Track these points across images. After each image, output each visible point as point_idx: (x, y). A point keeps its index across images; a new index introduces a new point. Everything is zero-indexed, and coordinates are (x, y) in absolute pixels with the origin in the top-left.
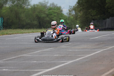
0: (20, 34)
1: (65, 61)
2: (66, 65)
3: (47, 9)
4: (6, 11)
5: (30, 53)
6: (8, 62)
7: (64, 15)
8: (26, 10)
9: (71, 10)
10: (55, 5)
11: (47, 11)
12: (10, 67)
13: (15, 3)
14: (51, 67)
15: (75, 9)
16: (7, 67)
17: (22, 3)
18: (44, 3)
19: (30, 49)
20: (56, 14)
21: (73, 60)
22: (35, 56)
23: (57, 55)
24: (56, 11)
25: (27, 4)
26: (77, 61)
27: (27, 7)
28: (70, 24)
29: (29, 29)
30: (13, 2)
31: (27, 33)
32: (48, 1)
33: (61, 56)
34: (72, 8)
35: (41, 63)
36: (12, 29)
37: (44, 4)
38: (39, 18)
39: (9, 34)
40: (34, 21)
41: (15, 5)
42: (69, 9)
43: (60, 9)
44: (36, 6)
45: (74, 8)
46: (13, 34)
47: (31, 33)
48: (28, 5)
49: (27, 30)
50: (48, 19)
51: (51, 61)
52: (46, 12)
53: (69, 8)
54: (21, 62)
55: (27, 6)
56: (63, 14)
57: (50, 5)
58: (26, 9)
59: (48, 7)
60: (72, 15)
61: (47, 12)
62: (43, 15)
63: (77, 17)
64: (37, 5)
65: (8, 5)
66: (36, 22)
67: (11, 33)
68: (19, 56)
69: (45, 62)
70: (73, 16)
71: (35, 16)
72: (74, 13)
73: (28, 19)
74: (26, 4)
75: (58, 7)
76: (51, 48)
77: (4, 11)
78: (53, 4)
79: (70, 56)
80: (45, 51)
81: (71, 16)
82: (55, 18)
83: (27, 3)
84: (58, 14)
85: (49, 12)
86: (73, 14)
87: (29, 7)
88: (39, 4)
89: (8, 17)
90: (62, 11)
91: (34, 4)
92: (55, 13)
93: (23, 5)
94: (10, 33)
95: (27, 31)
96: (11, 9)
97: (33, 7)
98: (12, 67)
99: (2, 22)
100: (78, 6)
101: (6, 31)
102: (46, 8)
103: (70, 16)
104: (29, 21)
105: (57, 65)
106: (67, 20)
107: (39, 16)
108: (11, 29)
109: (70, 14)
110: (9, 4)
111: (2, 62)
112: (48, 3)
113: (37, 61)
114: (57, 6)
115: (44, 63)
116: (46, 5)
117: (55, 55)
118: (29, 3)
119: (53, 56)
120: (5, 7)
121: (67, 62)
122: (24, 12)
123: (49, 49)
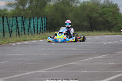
3: (100, 8)
4: (50, 9)
5: (80, 61)
6: (53, 72)
8: (74, 9)
10: (110, 1)
17: (70, 0)
19: (79, 56)
20: (111, 14)
22: (85, 64)
23: (113, 64)
24: (111, 10)
25: (76, 1)
33: (117, 64)
38: (90, 18)
40: (84, 21)
41: (60, 2)
43: (116, 7)
44: (86, 4)
48: (77, 3)
50: (101, 19)
52: (99, 11)
54: (69, 72)
55: (75, 4)
56: (120, 14)
57: (104, 2)
58: (74, 7)
62: (95, 15)
64: (88, 2)
65: (53, 2)
66: (86, 24)
68: (66, 64)
69: (98, 72)
71: (85, 16)
73: (77, 19)
76: (104, 54)
77: (48, 10)
78: (108, 1)
80: (98, 58)
82: (110, 18)
84: (113, 13)
85: (103, 11)
87: (79, 5)
88: (91, 1)
89: (53, 17)
90: (118, 10)
91: (84, 1)
92: (109, 12)
93: (71, 2)
97: (83, 5)
99: (46, 23)
101: (50, 34)
102: (99, 6)
104: (78, 22)
105: (112, 76)
107: (90, 16)
111: (46, 72)
113: (88, 70)
114: (113, 3)
115: (96, 73)
116: (99, 2)
117: (110, 64)
119: (107, 64)
120: (49, 5)
122: (72, 10)
123: (102, 56)
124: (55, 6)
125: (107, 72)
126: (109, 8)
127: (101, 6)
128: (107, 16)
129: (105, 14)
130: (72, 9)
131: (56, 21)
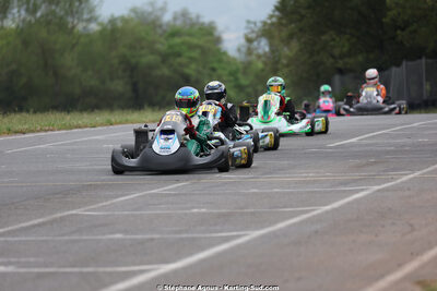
0: (59, 130)
1: (235, 233)
2: (239, 247)
3: (161, 36)
4: (4, 42)
5: (100, 205)
6: (16, 239)
7: (228, 57)
8: (82, 40)
9: (253, 36)
10: (193, 16)
11: (162, 40)
12: (23, 260)
13: (39, 14)
14: (178, 257)
15: (267, 31)
16: (13, 260)
17: (67, 14)
18: (150, 9)
19: (96, 187)
20: (195, 54)
21: (263, 227)
22: (116, 213)
23: (204, 210)
24: (195, 41)
25: (85, 16)
26: (281, 230)
27: (85, 28)
28: (250, 90)
29: (93, 111)
30: (32, 10)
31: (86, 127)
32: (165, 3)
33: (216, 211)
34: (256, 29)
35: (142, 242)
36: (28, 111)
37: (150, 13)
38: (131, 69)
39: (16, 132)
40: (112, 79)
41: (38, 21)
42: (246, 31)
43: (211, 34)
44: (119, 24)
45: (267, 27)
46: (33, 131)
47: (102, 125)
48: (89, 20)
49: (85, 115)
50: (165, 71)
51: (180, 232)
52: (159, 46)
53: (247, 28)
54: (66, 238)
55: (84, 24)
56: (225, 53)
57: (175, 19)
58: (80, 36)
59: (165, 27)
60: (259, 57)
61: (162, 47)
62: (148, 59)
63: (277, 62)
64: (124, 20)
65: (13, 20)
66: (119, 86)
67: (26, 126)
68: (59, 215)
69: (156, 236)
70: (263, 59)
72: (263, 46)
73: (90, 73)
74: (82, 14)
75: (203, 24)
76: (177, 181)
78: (184, 14)
79: (252, 213)
80: (157, 195)
81: (253, 57)
82: (193, 66)
83: (85, 11)
84: (204, 51)
85: (170, 47)
86: (260, 51)
87: (94, 27)
88: (133, 15)
89: (14, 67)
90: (218, 40)
91: (112, 16)
92: (191, 47)
93: (70, 19)
94: (20, 127)
95: (86, 118)
96: (24, 36)
97: (109, 27)
98: (32, 260)
100: (280, 19)
101: (6, 120)
102: (159, 31)
103: (249, 58)
104: (94, 82)
105: (202, 249)
106: (240, 75)
107: (133, 61)
108: (24, 114)
109: (249, 52)
110: (17, 15)
112: (163, 9)
113: (125, 232)
114: (202, 20)
115: (152, 239)
117: (195, 210)
118: (92, 11)
119: (187, 211)
120: (2, 28)
121: (238, 237)
122: (74, 46)
123: (170, 187)
124: (19, 32)
125: (184, 236)
126: (190, 35)
127: (165, 31)
128: (183, 60)
129: (179, 55)
130: (74, 41)
131: (23, 80)
